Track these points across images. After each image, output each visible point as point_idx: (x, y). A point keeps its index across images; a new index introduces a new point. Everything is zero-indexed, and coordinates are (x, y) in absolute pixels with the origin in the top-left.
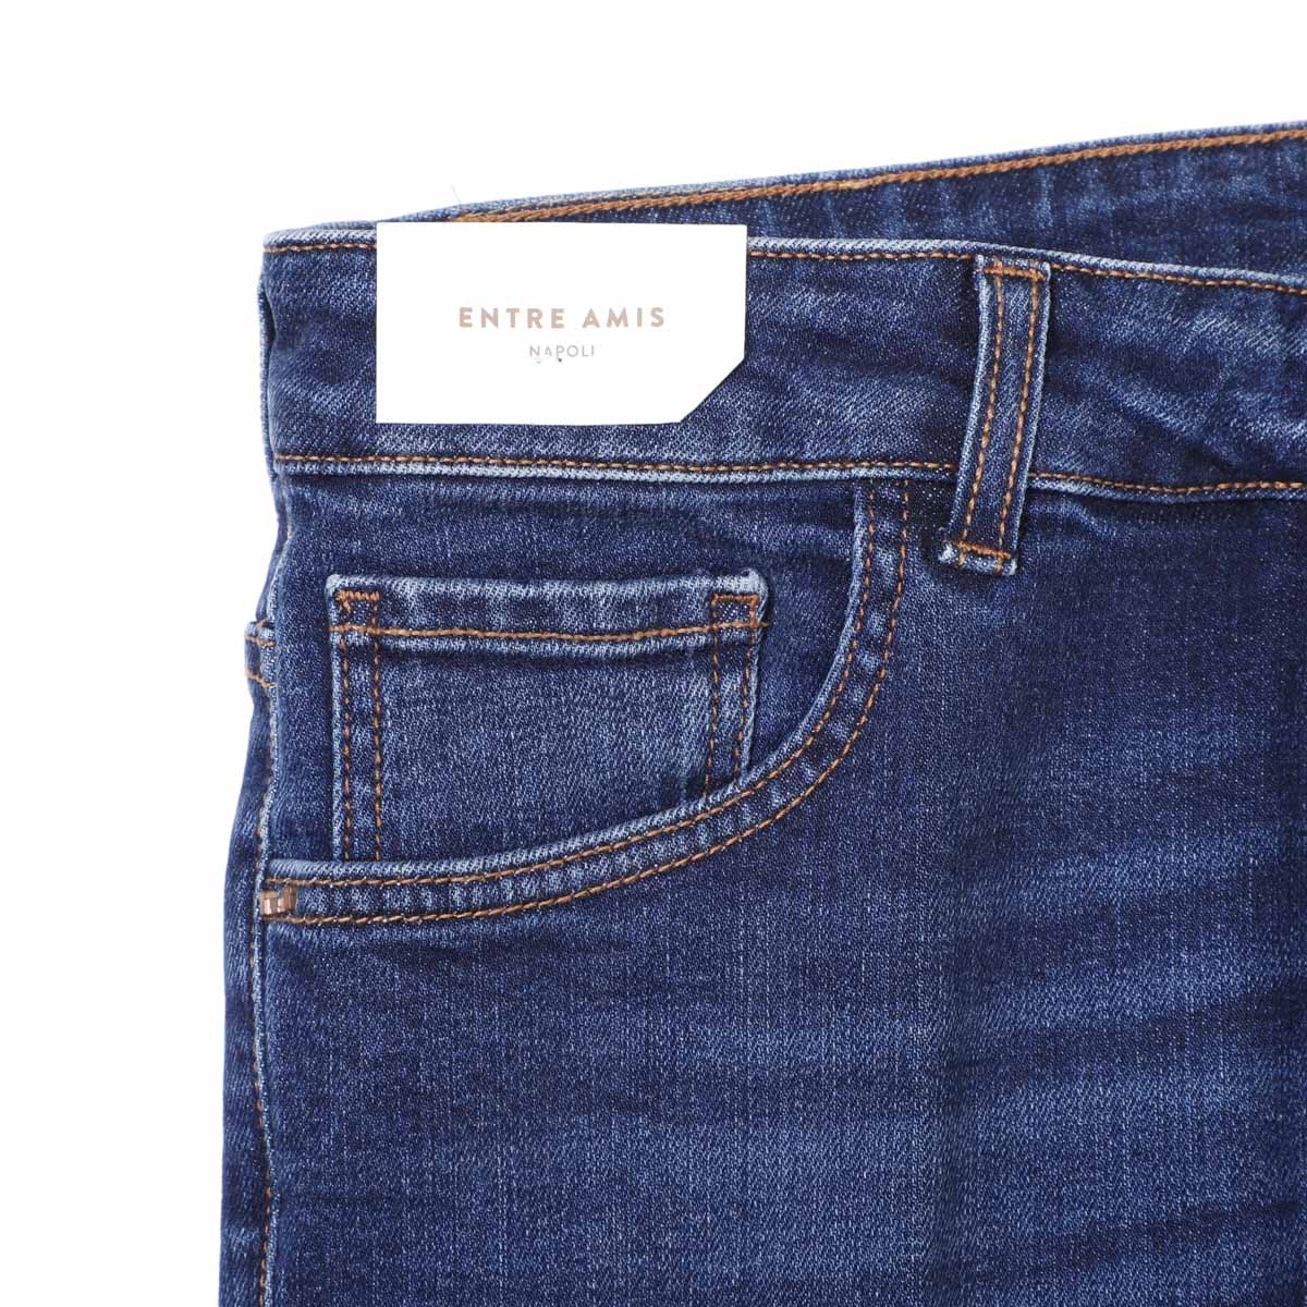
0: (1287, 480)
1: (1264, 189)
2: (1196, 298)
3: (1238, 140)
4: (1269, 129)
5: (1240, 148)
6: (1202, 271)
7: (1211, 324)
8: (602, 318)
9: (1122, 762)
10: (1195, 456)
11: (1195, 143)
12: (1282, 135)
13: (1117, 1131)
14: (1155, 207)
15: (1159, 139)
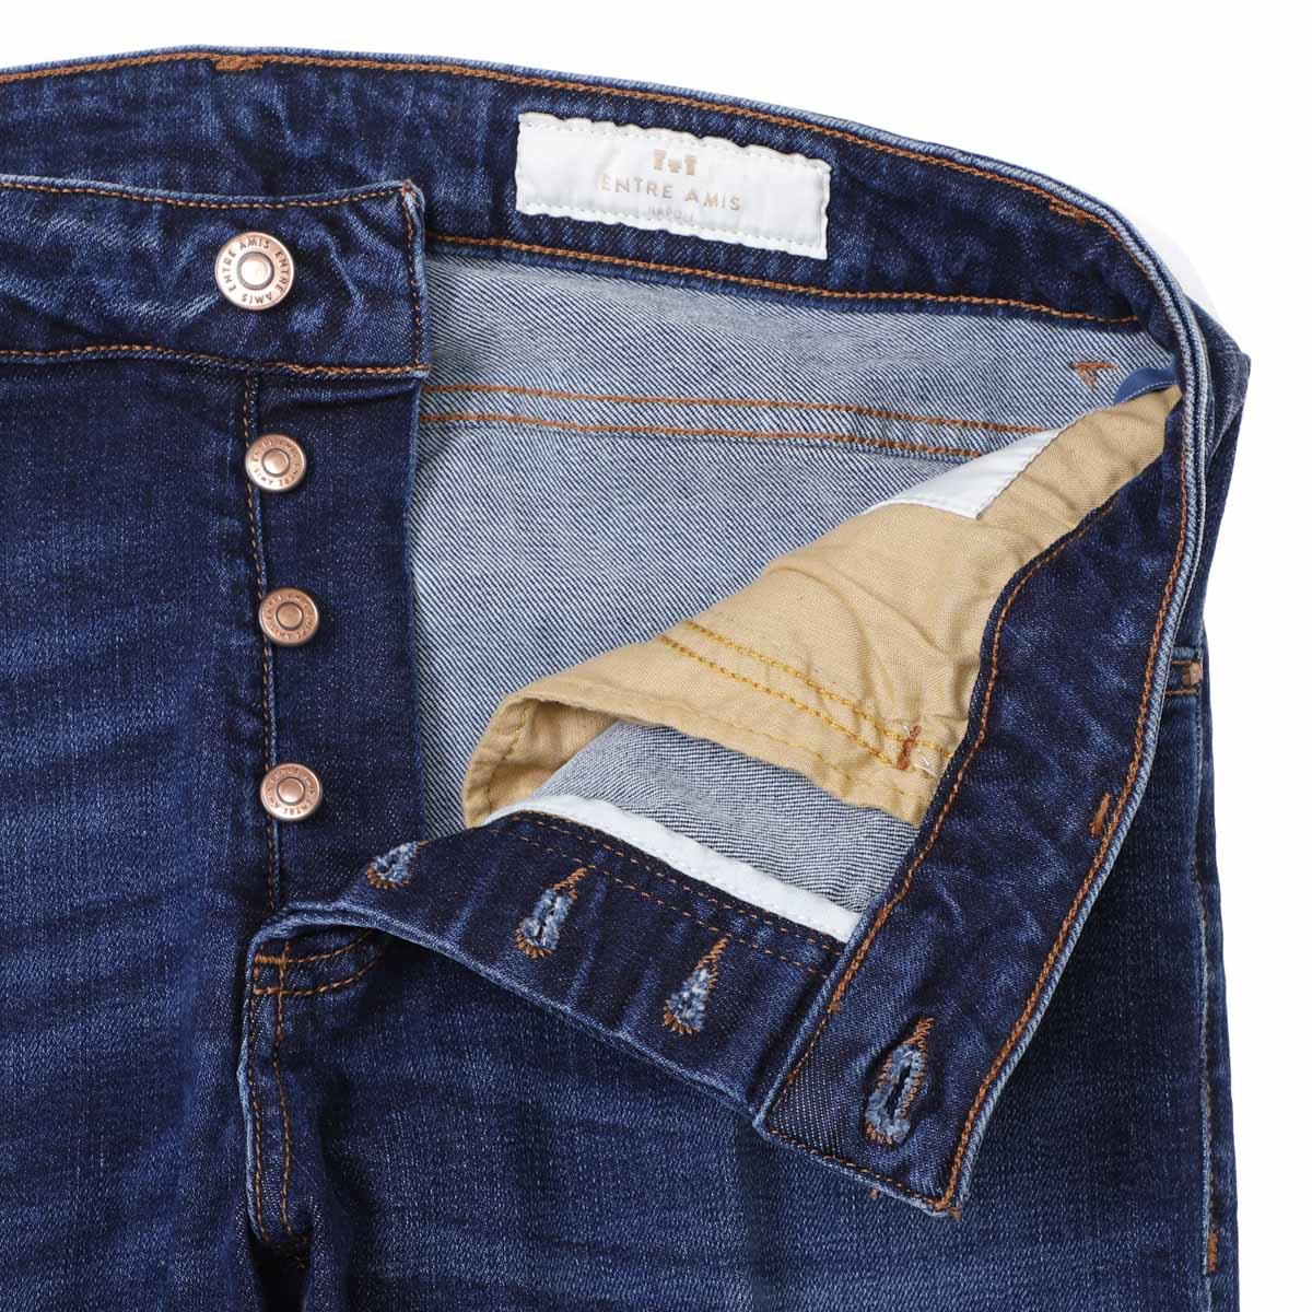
0: (142, 344)
1: (107, 107)
2: (51, 202)
3: (90, 68)
4: (113, 59)
5: (90, 75)
6: (59, 181)
7: (63, 223)
9: (14, 567)
10: (59, 328)
11: (58, 71)
12: (122, 63)
13: (20, 852)
14: (25, 124)
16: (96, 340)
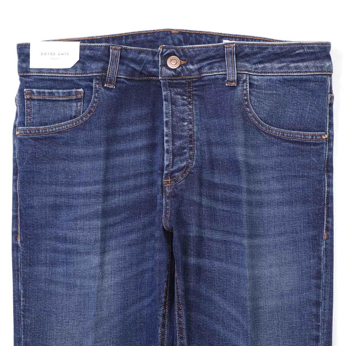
0: (154, 77)
1: (153, 39)
2: (140, 52)
3: (150, 32)
4: (154, 31)
5: (150, 33)
6: (142, 48)
7: (142, 55)
8: (60, 54)
9: (131, 114)
10: (141, 73)
11: (144, 32)
12: (155, 31)
13: (130, 163)
14: (139, 41)
15: (139, 32)
16: (147, 76)
